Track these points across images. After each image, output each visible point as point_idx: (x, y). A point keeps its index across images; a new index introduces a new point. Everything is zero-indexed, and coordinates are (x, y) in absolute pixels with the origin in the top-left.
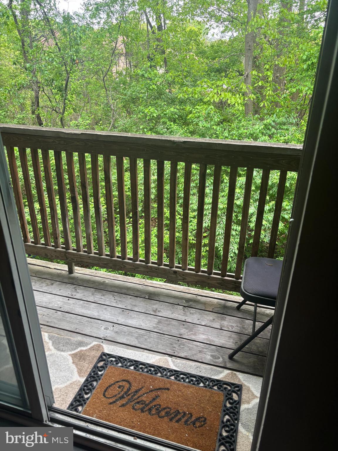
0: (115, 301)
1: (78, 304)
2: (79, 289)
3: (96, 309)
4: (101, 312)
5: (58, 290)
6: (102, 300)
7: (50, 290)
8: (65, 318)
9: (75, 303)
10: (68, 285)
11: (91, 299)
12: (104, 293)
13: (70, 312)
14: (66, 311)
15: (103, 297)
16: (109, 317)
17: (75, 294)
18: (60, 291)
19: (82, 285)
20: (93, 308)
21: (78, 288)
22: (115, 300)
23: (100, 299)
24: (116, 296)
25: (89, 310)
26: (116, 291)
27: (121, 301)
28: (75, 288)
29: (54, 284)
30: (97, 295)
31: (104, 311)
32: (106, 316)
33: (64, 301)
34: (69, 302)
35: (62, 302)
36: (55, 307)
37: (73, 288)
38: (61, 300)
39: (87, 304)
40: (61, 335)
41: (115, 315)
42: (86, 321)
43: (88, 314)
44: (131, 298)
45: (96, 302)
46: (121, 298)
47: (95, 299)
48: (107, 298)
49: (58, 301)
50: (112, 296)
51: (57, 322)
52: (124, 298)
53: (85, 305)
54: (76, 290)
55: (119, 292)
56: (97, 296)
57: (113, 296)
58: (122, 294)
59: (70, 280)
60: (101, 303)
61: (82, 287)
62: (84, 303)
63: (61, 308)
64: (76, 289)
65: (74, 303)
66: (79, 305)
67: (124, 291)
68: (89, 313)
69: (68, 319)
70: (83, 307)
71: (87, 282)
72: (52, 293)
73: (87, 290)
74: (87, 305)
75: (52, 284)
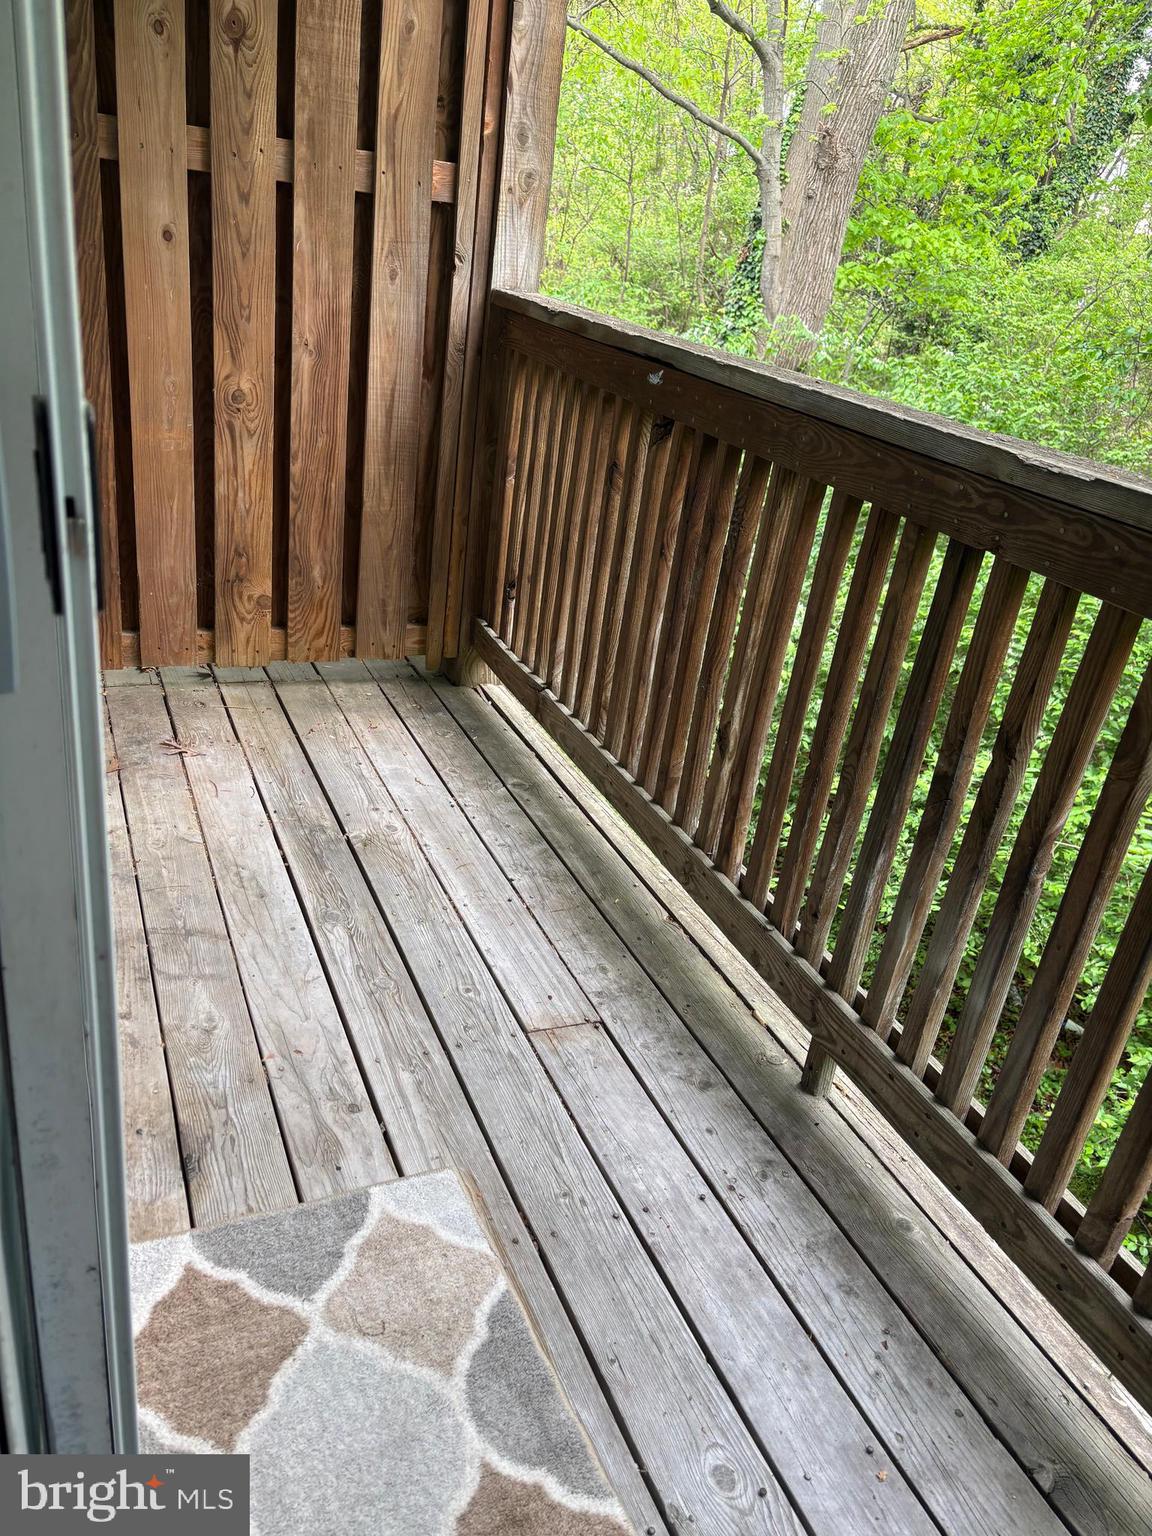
0: (874, 1365)
1: (721, 1245)
2: (776, 1181)
3: (761, 1334)
4: (771, 1367)
5: (704, 1125)
6: (825, 1309)
7: (678, 1107)
8: (618, 1270)
9: (712, 1233)
10: (755, 1136)
11: (785, 1264)
12: (861, 1282)
13: (660, 1259)
14: (649, 1240)
15: (837, 1298)
16: (785, 1423)
17: (747, 1191)
18: (707, 1135)
19: (805, 1172)
20: (759, 1318)
21: (778, 1176)
22: (878, 1357)
23: (819, 1301)
24: (899, 1340)
25: (735, 1314)
26: (919, 1318)
27: (901, 1387)
28: (769, 1162)
29: (711, 1092)
30: (824, 1266)
31: (789, 1374)
32: (776, 1410)
33: (684, 1190)
34: (697, 1208)
35: (674, 1188)
36: (634, 1191)
37: (757, 1160)
38: (677, 1177)
39: (751, 1276)
40: (540, 1336)
41: (821, 1440)
42: (679, 1359)
43: (714, 1331)
44: (959, 1414)
45: (792, 1297)
46: (913, 1368)
47: (804, 1279)
48: (854, 1319)
49: (664, 1176)
50: (879, 1326)
51: (583, 1264)
52: (930, 1384)
53: (741, 1273)
54: (765, 1176)
55: (928, 1330)
56: (817, 1271)
57: (886, 1332)
58: (935, 1350)
59: (781, 1118)
60: (808, 1320)
61: (795, 1180)
62: (742, 1265)
63: (646, 1210)
64: (768, 1170)
65: (705, 1231)
66: (718, 1254)
67: (956, 1346)
68: (723, 1327)
69: (626, 1286)
70: (725, 1278)
71: (835, 1172)
72: (675, 1124)
73: (804, 1210)
74: (747, 1284)
75: (705, 1086)
